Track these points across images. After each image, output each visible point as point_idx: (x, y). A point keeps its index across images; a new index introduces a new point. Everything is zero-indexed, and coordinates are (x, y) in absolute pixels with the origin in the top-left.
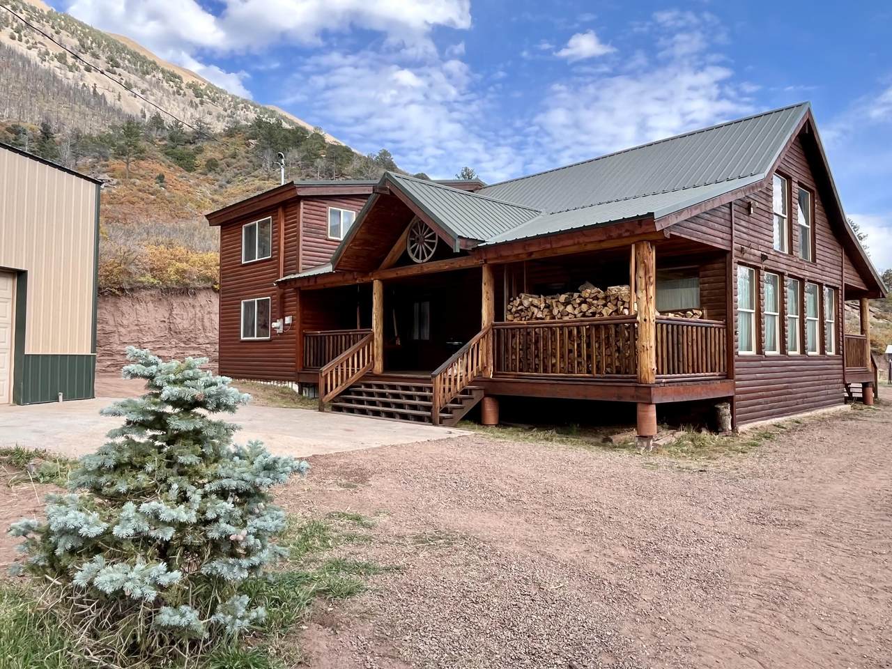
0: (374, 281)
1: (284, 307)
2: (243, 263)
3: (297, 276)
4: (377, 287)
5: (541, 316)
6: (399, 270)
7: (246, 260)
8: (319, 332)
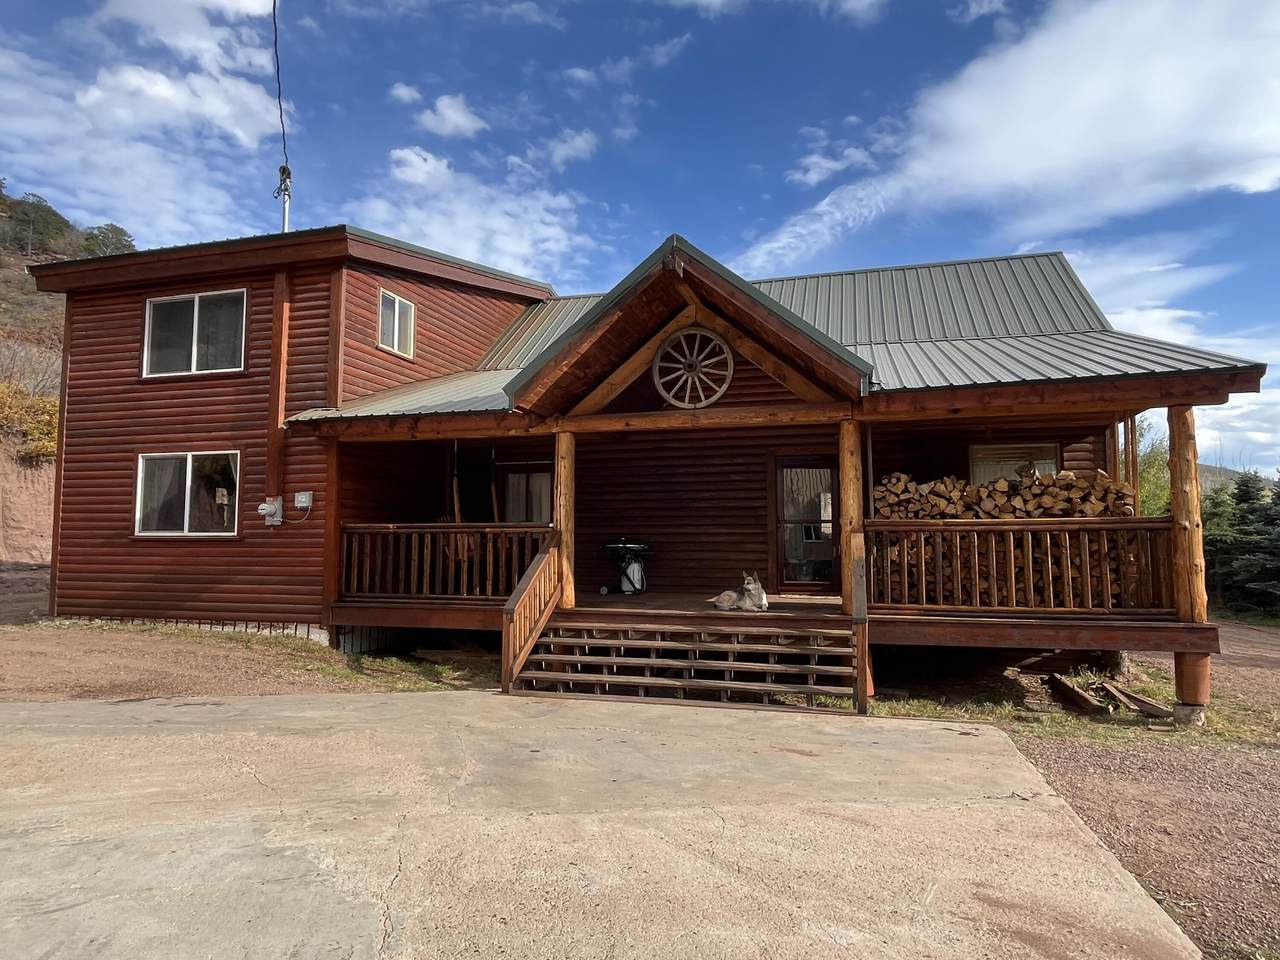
0: (562, 435)
1: (285, 473)
2: (145, 375)
3: (332, 413)
4: (565, 445)
5: (954, 511)
6: (631, 417)
7: (151, 372)
8: (391, 526)
